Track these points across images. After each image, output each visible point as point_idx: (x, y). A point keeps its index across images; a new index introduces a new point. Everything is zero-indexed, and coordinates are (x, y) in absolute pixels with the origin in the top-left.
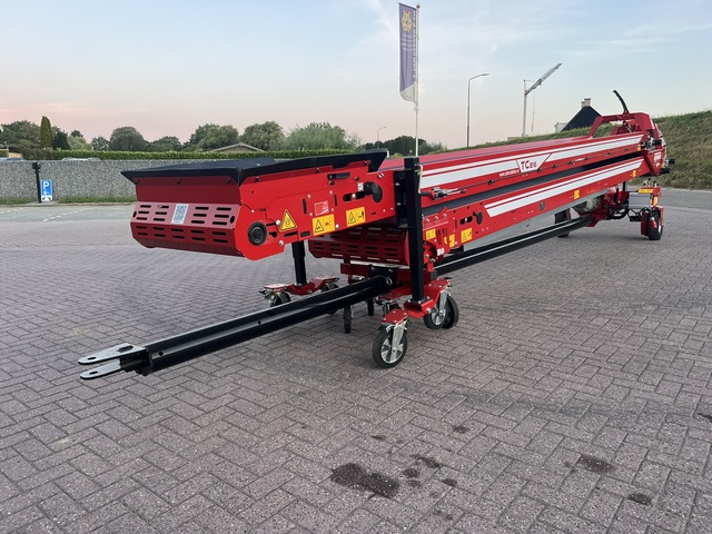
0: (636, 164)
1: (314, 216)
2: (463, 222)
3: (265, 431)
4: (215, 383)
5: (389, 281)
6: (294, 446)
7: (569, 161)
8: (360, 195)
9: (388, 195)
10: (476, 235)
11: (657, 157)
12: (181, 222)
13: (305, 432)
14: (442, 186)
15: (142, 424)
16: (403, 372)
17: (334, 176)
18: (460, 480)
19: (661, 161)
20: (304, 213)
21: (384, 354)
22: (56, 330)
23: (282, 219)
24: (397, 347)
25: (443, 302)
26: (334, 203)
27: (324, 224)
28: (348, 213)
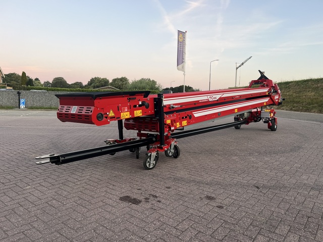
0: (266, 100)
1: (122, 112)
2: (183, 118)
3: (99, 186)
4: (84, 173)
5: (154, 139)
6: (109, 191)
7: (232, 97)
8: (140, 106)
9: (151, 106)
10: (189, 123)
11: (276, 97)
12: (74, 112)
13: (113, 187)
14: (174, 104)
16: (153, 171)
17: (130, 98)
19: (278, 99)
20: (118, 111)
21: (147, 165)
22: (26, 154)
23: (109, 112)
24: (153, 162)
25: (173, 147)
26: (130, 108)
27: (125, 115)
28: (135, 112)
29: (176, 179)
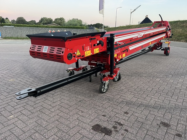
0: (164, 35)
1: (86, 51)
2: (123, 51)
3: (71, 113)
4: (54, 97)
5: (102, 68)
6: (80, 118)
7: (149, 34)
8: (98, 44)
9: (105, 44)
10: (126, 55)
11: (169, 33)
12: (46, 52)
13: (83, 113)
14: (119, 42)
15: (34, 111)
16: (108, 94)
17: (91, 39)
18: (129, 129)
19: (170, 34)
20: (83, 50)
21: (102, 89)
23: (77, 53)
24: (106, 87)
25: (118, 75)
26: (91, 47)
27: (88, 53)
28: (94, 50)
29: (128, 103)
